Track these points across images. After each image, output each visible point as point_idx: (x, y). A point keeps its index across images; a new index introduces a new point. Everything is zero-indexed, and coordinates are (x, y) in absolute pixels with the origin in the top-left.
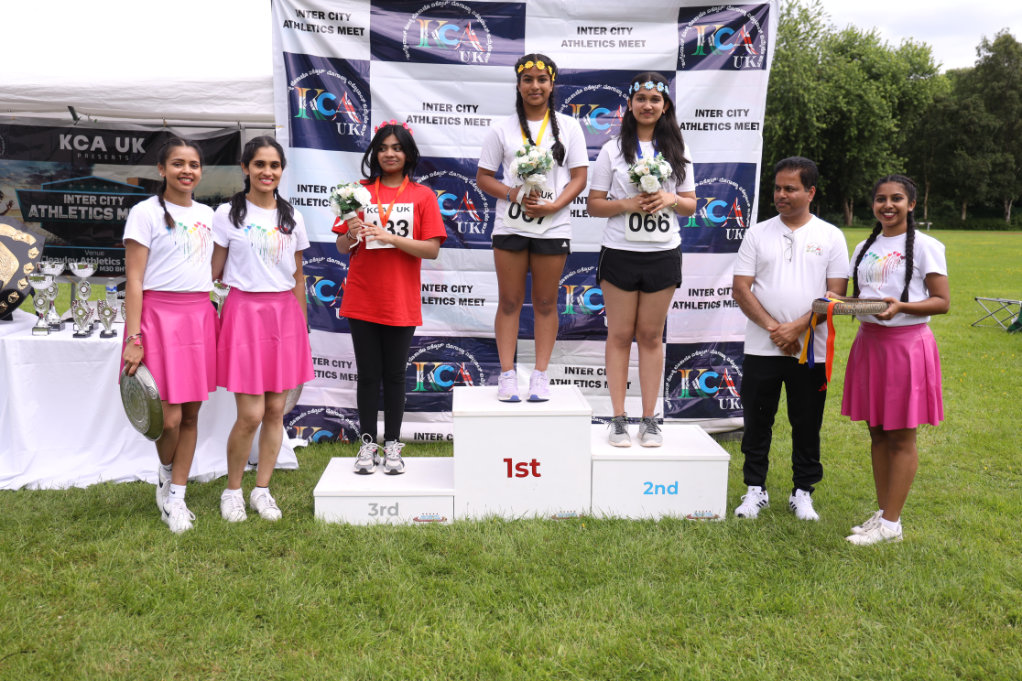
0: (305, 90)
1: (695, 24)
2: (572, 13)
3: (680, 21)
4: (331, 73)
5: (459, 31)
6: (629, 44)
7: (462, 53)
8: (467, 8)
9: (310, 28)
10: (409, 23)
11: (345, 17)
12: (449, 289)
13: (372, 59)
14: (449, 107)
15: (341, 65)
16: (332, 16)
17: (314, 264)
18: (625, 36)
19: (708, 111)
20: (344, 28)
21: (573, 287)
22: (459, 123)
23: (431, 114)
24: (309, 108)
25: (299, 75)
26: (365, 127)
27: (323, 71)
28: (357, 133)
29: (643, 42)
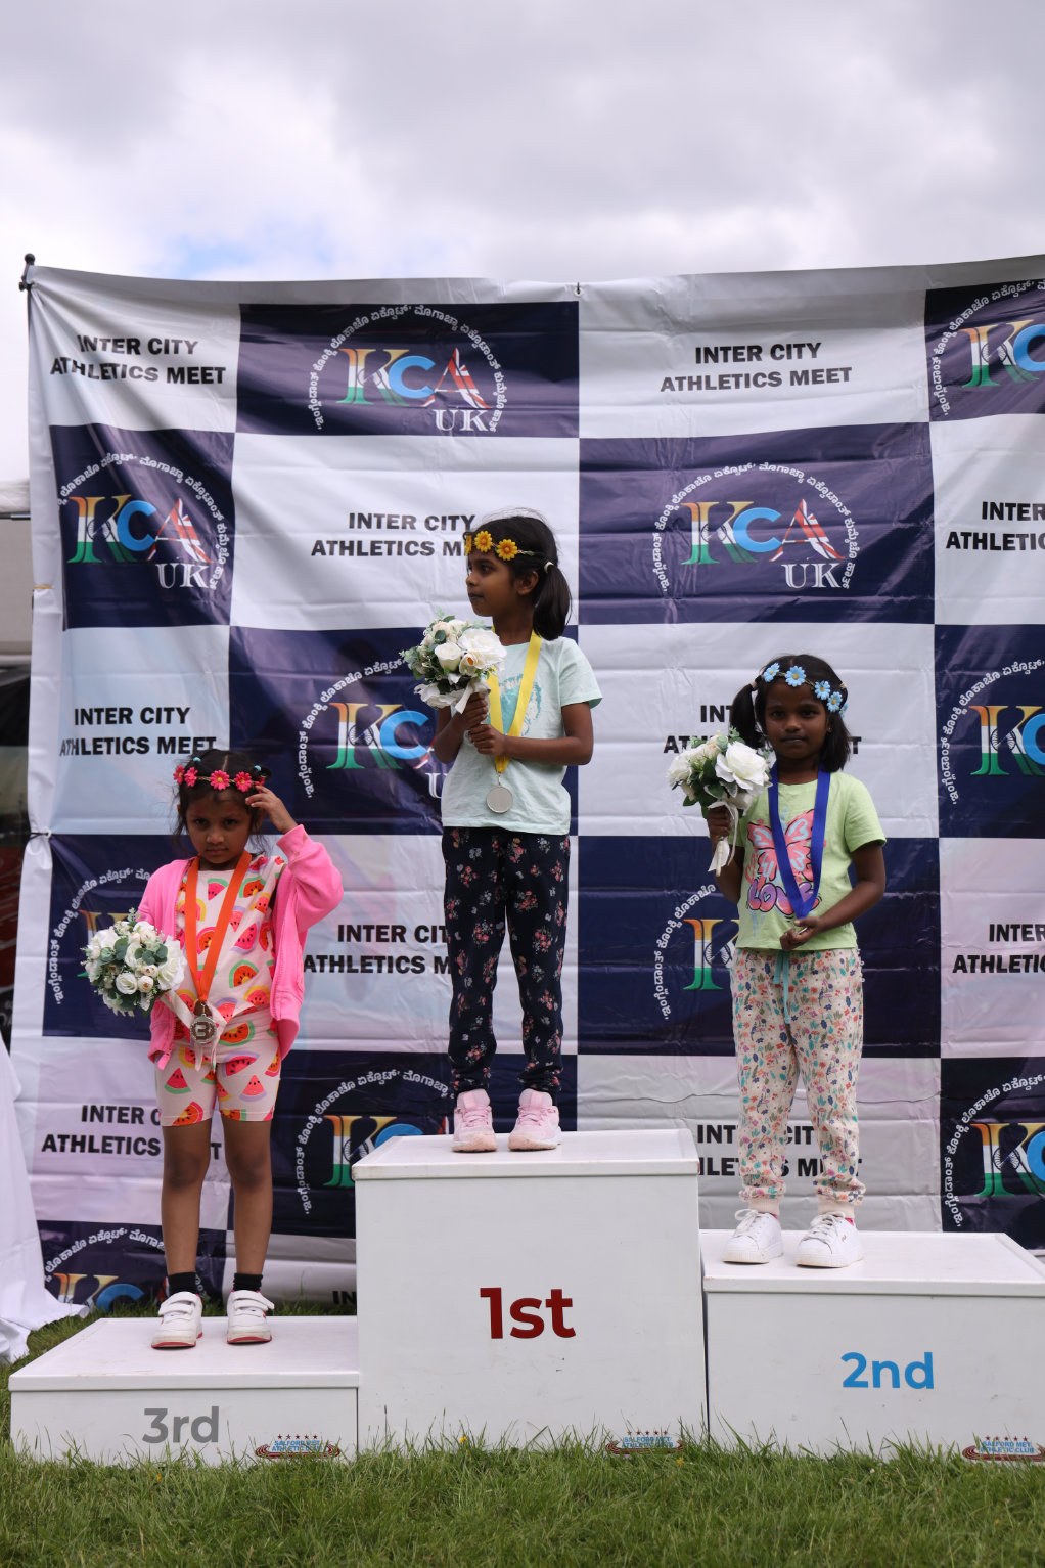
0: (93, 501)
1: (963, 326)
2: (682, 316)
3: (926, 324)
4: (149, 462)
5: (434, 368)
6: (816, 377)
7: (439, 414)
8: (448, 319)
9: (107, 372)
10: (325, 358)
11: (183, 348)
12: (409, 936)
13: (239, 429)
14: (409, 522)
15: (170, 444)
16: (156, 346)
17: (111, 885)
18: (806, 362)
19: (1011, 506)
20: (181, 370)
21: (710, 923)
22: (431, 552)
23: (366, 536)
24: (99, 539)
25: (81, 472)
26: (220, 571)
27: (130, 457)
28: (201, 583)
29: (846, 371)
